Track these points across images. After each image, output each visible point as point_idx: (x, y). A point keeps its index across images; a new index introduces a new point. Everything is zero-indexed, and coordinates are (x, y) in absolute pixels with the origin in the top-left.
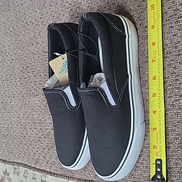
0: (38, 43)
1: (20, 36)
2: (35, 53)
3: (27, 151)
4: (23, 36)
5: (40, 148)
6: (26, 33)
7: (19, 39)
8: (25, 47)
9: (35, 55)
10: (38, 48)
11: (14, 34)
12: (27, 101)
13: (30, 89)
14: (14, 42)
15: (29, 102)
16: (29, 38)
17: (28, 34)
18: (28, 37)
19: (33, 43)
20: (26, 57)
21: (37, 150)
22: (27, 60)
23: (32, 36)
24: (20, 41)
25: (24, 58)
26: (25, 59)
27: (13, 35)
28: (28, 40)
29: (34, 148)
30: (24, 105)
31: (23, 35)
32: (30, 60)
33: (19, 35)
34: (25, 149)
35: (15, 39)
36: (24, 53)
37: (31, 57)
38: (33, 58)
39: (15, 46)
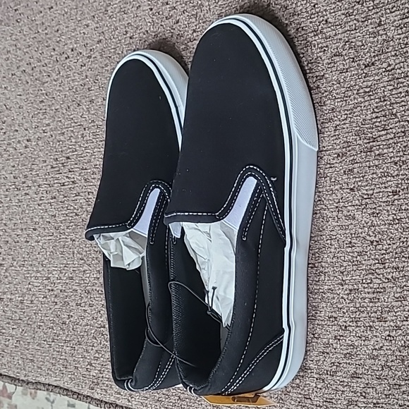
0: (92, 101)
1: (46, 85)
2: (85, 124)
3: (71, 359)
4: (54, 83)
5: (103, 353)
6: (63, 76)
7: (44, 92)
8: (60, 110)
9: (85, 129)
10: (92, 112)
11: (31, 80)
12: (69, 240)
13: (75, 211)
14: (32, 98)
15: (74, 240)
16: (70, 89)
17: (66, 80)
18: (66, 86)
19: (80, 101)
20: (63, 133)
21: (97, 355)
22: (67, 142)
23: (77, 83)
24: (46, 95)
25: (58, 137)
26: (62, 138)
27: (29, 81)
28: (67, 93)
29: (87, 351)
30: (62, 250)
31: (55, 81)
32: (74, 141)
33: (44, 81)
34: (66, 353)
35: (33, 91)
36: (57, 124)
37: (76, 134)
38: (80, 136)
39: (34, 108)
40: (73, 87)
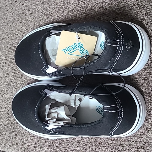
0: (26, 20)
2: (23, 31)
3: (15, 140)
5: (29, 137)
7: (5, 18)
8: (13, 26)
9: (23, 33)
10: (27, 25)
12: (15, 84)
13: (18, 71)
15: (17, 85)
16: (17, 16)
17: (15, 12)
18: (15, 14)
19: (21, 21)
20: (13, 36)
21: (27, 138)
22: (15, 40)
23: (20, 13)
25: (11, 38)
26: (13, 38)
28: (16, 17)
29: (22, 136)
30: (12, 89)
32: (18, 39)
33: (5, 13)
34: (12, 137)
36: (11, 32)
37: (19, 36)
38: (21, 37)
40: (18, 15)
